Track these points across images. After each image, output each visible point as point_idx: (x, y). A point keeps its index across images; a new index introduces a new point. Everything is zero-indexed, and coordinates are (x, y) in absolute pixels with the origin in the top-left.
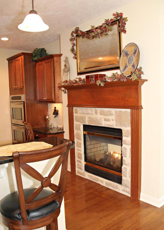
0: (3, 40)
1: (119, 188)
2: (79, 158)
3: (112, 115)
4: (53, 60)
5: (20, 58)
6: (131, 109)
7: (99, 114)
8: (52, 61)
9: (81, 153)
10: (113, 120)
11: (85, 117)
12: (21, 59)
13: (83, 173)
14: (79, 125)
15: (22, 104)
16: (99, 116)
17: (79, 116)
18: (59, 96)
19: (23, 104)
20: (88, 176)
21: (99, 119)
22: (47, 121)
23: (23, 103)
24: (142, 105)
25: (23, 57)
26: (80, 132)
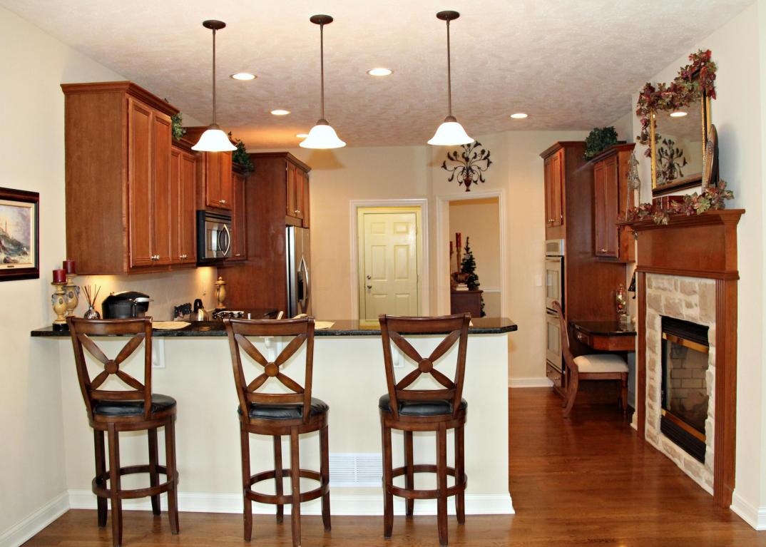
0: (514, 119)
1: (701, 474)
2: (651, 398)
3: (695, 292)
4: (618, 158)
5: (557, 154)
6: (716, 279)
7: (679, 290)
8: (616, 162)
9: (654, 386)
10: (696, 305)
11: (660, 296)
12: (559, 157)
13: (656, 437)
14: (654, 317)
15: (559, 261)
16: (678, 297)
17: (652, 295)
18: (627, 246)
19: (560, 263)
20: (662, 443)
21: (677, 301)
22: (620, 306)
23: (560, 258)
24: (739, 269)
25: (562, 150)
26: (655, 334)
